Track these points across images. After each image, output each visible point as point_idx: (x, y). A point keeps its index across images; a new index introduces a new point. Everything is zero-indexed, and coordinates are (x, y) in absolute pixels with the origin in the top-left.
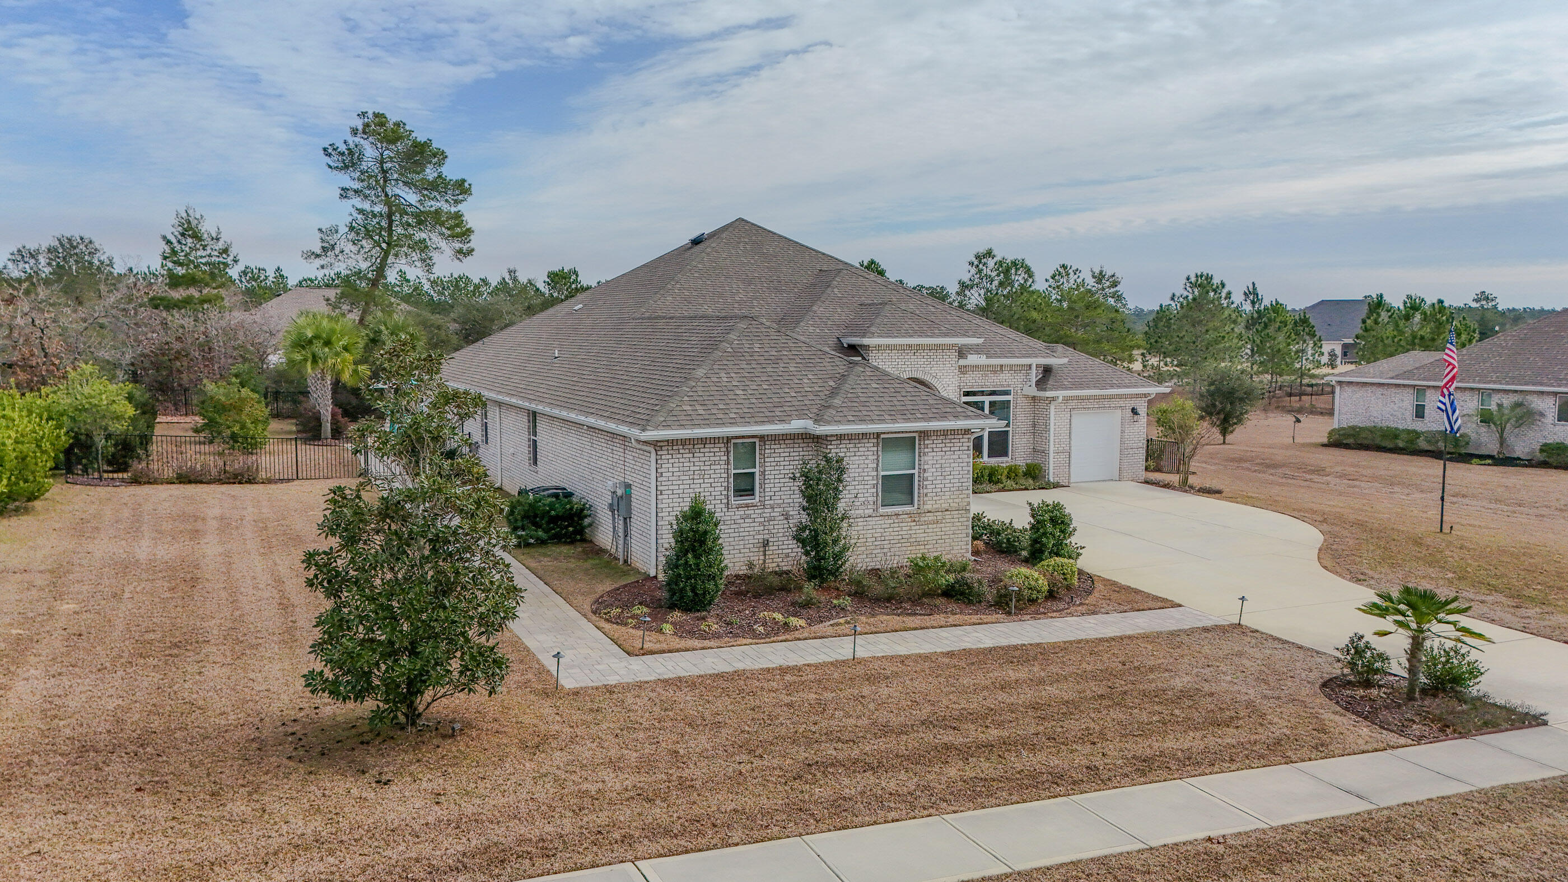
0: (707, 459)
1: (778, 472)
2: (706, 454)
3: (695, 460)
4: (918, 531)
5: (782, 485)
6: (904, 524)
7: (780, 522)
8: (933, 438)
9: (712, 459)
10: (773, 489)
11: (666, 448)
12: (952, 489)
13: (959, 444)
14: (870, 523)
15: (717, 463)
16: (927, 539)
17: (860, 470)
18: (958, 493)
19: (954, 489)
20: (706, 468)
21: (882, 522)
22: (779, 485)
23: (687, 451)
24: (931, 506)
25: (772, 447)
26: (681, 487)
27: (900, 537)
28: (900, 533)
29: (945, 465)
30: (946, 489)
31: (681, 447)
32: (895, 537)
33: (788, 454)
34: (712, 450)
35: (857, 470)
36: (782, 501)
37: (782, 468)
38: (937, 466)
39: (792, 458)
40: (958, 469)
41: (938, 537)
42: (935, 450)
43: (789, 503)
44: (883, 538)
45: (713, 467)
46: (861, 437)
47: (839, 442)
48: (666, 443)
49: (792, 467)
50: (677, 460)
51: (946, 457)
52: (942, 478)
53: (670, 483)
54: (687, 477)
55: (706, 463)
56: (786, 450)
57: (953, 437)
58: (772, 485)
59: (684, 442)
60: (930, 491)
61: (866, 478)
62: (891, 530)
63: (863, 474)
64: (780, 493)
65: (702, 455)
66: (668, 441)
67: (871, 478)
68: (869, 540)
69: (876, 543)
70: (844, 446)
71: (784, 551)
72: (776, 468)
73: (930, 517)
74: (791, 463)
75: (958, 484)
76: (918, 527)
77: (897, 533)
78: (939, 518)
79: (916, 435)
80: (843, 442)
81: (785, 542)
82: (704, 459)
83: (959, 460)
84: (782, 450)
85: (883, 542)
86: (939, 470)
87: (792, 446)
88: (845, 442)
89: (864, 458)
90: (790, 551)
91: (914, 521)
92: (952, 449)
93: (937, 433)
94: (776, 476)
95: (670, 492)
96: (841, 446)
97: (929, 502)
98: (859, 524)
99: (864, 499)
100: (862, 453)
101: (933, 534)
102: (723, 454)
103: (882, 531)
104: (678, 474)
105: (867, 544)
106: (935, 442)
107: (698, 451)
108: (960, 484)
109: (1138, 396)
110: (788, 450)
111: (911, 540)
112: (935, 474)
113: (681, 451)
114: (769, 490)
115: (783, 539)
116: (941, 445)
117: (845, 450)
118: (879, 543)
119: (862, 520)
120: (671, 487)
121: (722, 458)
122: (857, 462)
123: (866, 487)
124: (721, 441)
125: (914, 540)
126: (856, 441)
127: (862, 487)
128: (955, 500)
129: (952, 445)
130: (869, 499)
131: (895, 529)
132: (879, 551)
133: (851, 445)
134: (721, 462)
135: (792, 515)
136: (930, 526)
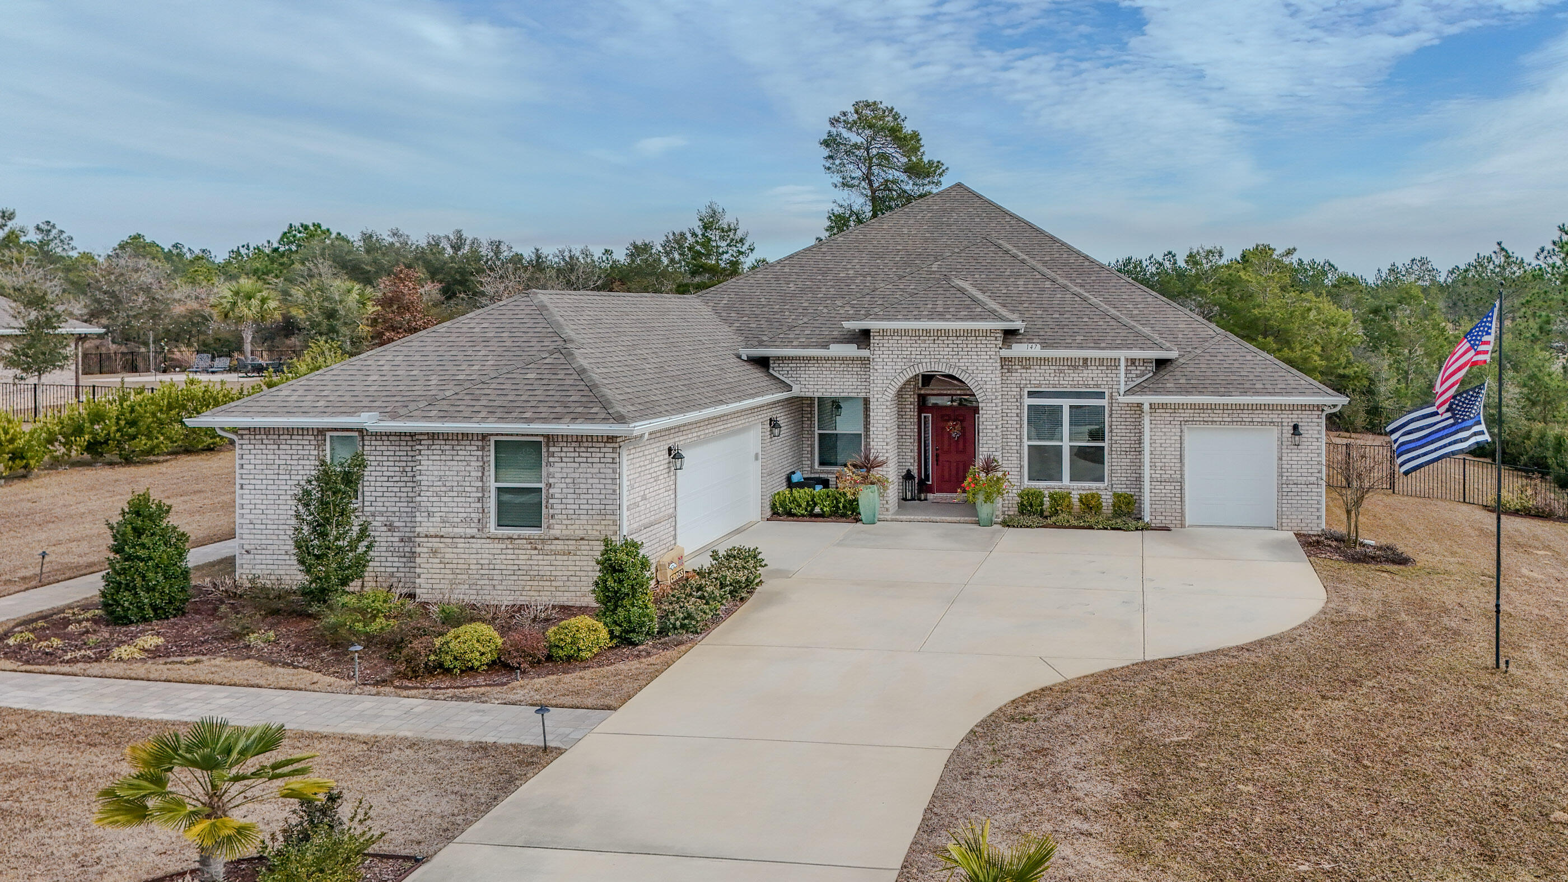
0: (295, 452)
1: (380, 474)
2: (294, 447)
3: (280, 452)
4: (541, 563)
5: (385, 489)
6: (520, 552)
7: (383, 534)
8: (561, 444)
9: (300, 452)
10: (374, 494)
11: (247, 437)
12: (590, 512)
13: (599, 455)
14: (474, 546)
15: (306, 457)
16: (554, 573)
17: (459, 478)
18: (599, 517)
19: (594, 512)
20: (292, 462)
21: (491, 546)
22: (381, 489)
23: (272, 442)
24: (559, 532)
25: (373, 443)
26: (264, 482)
27: (516, 567)
28: (516, 562)
29: (580, 480)
30: (581, 512)
31: (264, 437)
32: (509, 567)
33: (392, 453)
34: (300, 442)
35: (455, 478)
36: (385, 509)
37: (385, 469)
38: (568, 481)
39: (398, 458)
40: (599, 486)
41: (570, 573)
42: (564, 459)
43: (394, 512)
44: (492, 567)
45: (301, 462)
46: (460, 437)
47: (431, 442)
48: (247, 432)
49: (397, 469)
50: (260, 452)
51: (580, 470)
52: (575, 496)
53: (252, 477)
54: (272, 472)
55: (294, 457)
56: (390, 448)
57: (590, 445)
58: (373, 489)
59: (268, 431)
60: (559, 511)
61: (467, 489)
62: (504, 557)
63: (464, 484)
64: (383, 499)
65: (289, 447)
66: (249, 429)
67: (474, 489)
68: (472, 567)
69: (482, 572)
70: (438, 447)
71: (388, 570)
72: (378, 468)
73: (559, 546)
74: (397, 464)
75: (598, 507)
76: (541, 557)
77: (512, 562)
78: (571, 548)
79: (541, 439)
80: (436, 442)
81: (389, 559)
82: (290, 452)
83: (599, 475)
84: (385, 448)
85: (492, 572)
86: (571, 486)
87: (397, 443)
88: (439, 442)
89: (465, 463)
90: (395, 570)
91: (536, 549)
92: (589, 460)
93: (566, 439)
94: (378, 479)
95: (252, 487)
96: (433, 447)
97: (556, 526)
98: (459, 545)
99: (465, 515)
100: (463, 458)
101: (564, 568)
102: (313, 447)
103: (491, 557)
104: (261, 467)
105: (470, 572)
106: (564, 449)
107: (284, 442)
108: (603, 507)
109: (1303, 407)
110: (393, 448)
111: (532, 573)
112: (564, 491)
113: (265, 442)
114: (369, 494)
115: (386, 554)
116: (572, 455)
117: (440, 452)
118: (487, 572)
119: (462, 540)
120: (252, 482)
121: (312, 452)
122: (455, 468)
123: (468, 500)
124: (311, 433)
125: (536, 573)
126: (453, 443)
127: (463, 499)
128: (595, 527)
129: (589, 455)
130: (473, 515)
131: (508, 557)
132: (487, 582)
133: (447, 447)
134: (311, 457)
135: (398, 527)
136: (558, 557)
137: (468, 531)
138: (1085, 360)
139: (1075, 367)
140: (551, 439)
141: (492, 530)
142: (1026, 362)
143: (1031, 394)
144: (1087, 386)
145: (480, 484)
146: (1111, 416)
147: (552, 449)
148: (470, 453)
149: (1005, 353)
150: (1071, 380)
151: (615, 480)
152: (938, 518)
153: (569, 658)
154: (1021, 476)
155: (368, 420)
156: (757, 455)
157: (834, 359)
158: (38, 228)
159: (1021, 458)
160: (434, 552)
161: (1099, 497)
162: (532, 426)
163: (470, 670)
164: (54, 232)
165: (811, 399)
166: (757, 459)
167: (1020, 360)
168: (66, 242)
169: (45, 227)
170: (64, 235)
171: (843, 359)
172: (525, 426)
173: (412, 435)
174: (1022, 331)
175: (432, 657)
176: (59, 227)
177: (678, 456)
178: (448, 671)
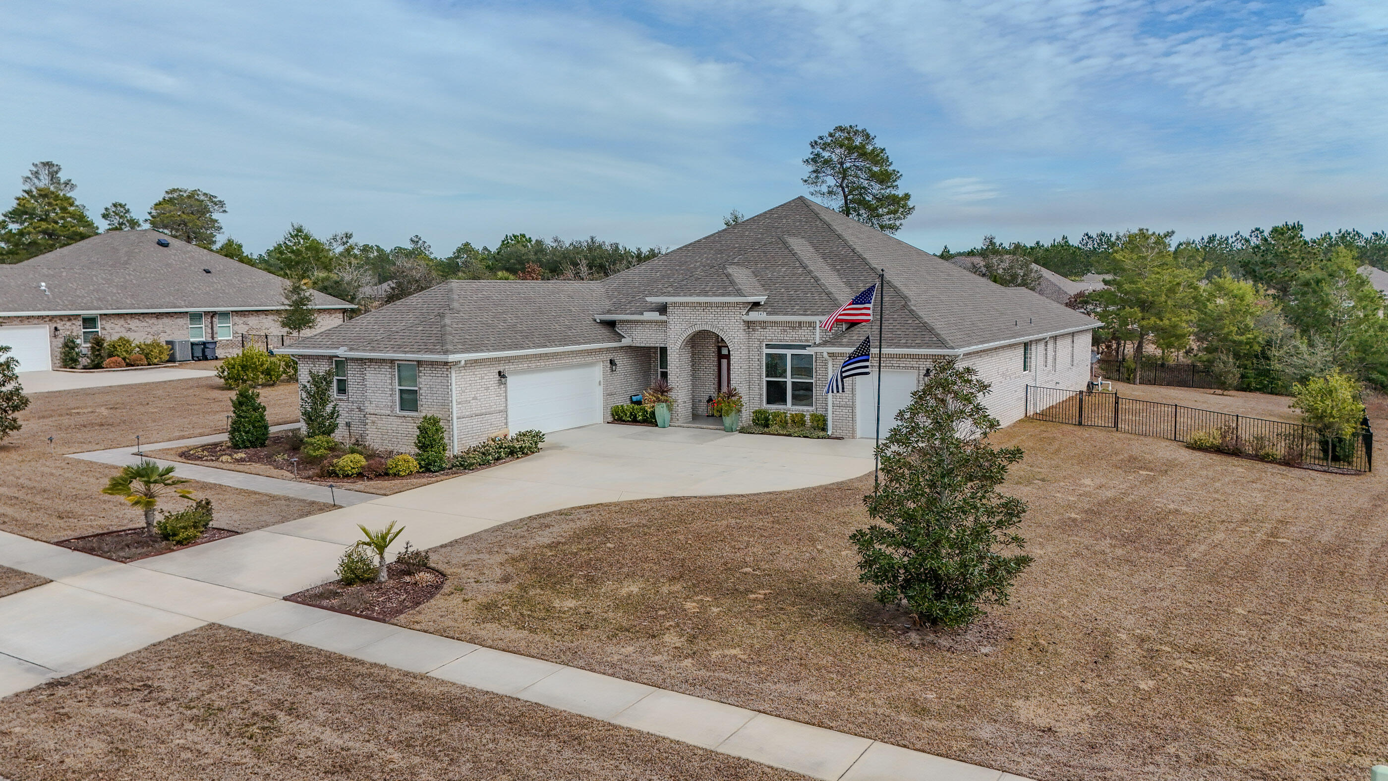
8: (424, 366)
13: (441, 372)
14: (390, 420)
21: (397, 420)
35: (381, 383)
38: (427, 386)
39: (358, 370)
42: (426, 374)
44: (397, 431)
46: (381, 361)
47: (369, 364)
49: (359, 377)
51: (433, 380)
57: (437, 367)
60: (425, 403)
61: (385, 389)
63: (385, 386)
67: (389, 390)
68: (389, 431)
69: (393, 434)
70: (373, 366)
74: (358, 374)
79: (414, 363)
80: (371, 364)
83: (442, 383)
85: (397, 434)
86: (429, 389)
87: (356, 363)
88: (373, 364)
89: (385, 375)
92: (437, 375)
93: (426, 363)
96: (371, 367)
98: (383, 420)
99: (386, 403)
100: (384, 373)
103: (397, 426)
105: (388, 434)
106: (426, 369)
110: (354, 365)
112: (426, 392)
116: (429, 372)
117: (374, 369)
118: (395, 434)
119: (385, 417)
122: (380, 378)
123: (387, 395)
126: (379, 364)
127: (384, 395)
129: (436, 372)
130: (389, 404)
133: (376, 367)
137: (387, 412)
138: (800, 323)
139: (794, 328)
140: (419, 363)
141: (398, 412)
142: (763, 324)
143: (768, 346)
144: (801, 341)
145: (391, 387)
146: (816, 361)
147: (420, 369)
148: (386, 369)
149: (745, 318)
150: (790, 337)
151: (448, 386)
152: (705, 426)
153: (395, 475)
154: (761, 400)
155: (342, 352)
156: (600, 382)
157: (648, 322)
158: (412, 240)
159: (760, 389)
160: (374, 422)
161: (804, 416)
162: (407, 355)
163: (347, 476)
164: (421, 242)
165: (656, 348)
166: (600, 384)
167: (760, 322)
168: (427, 249)
169: (416, 240)
170: (426, 245)
171: (651, 322)
172: (403, 355)
173: (361, 359)
174: (763, 303)
175: (331, 468)
176: (423, 239)
177: (504, 377)
178: (337, 476)
